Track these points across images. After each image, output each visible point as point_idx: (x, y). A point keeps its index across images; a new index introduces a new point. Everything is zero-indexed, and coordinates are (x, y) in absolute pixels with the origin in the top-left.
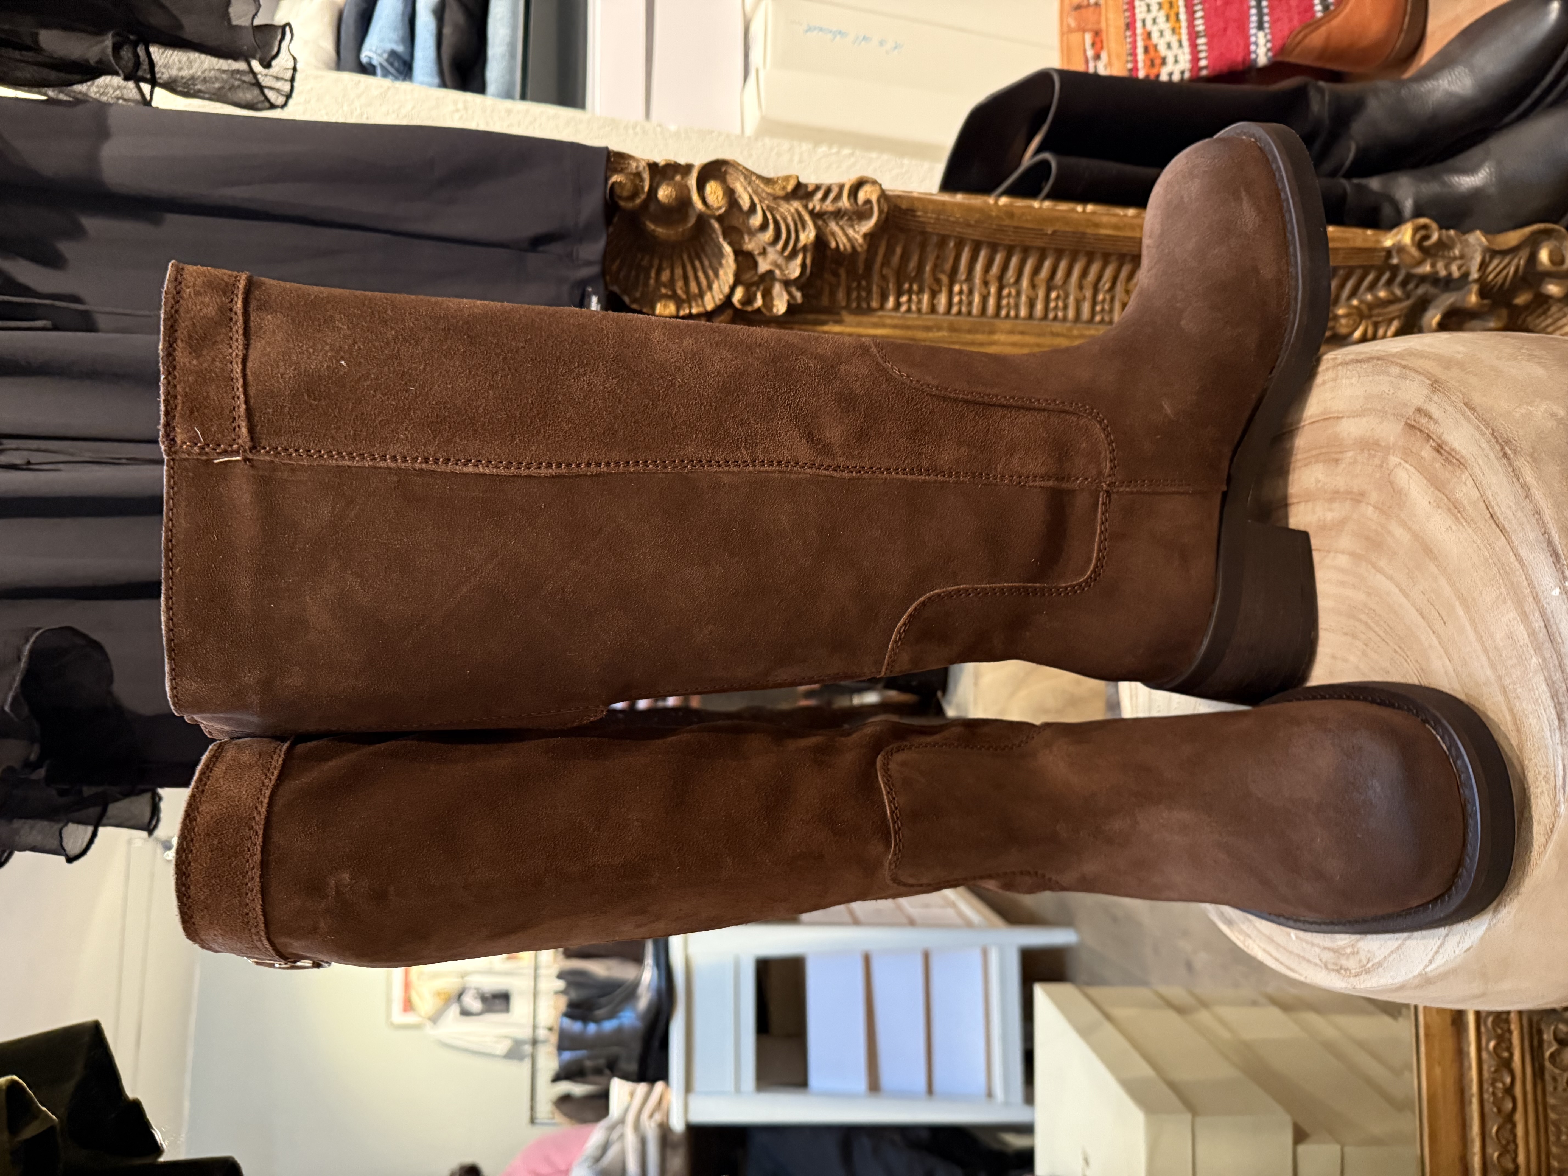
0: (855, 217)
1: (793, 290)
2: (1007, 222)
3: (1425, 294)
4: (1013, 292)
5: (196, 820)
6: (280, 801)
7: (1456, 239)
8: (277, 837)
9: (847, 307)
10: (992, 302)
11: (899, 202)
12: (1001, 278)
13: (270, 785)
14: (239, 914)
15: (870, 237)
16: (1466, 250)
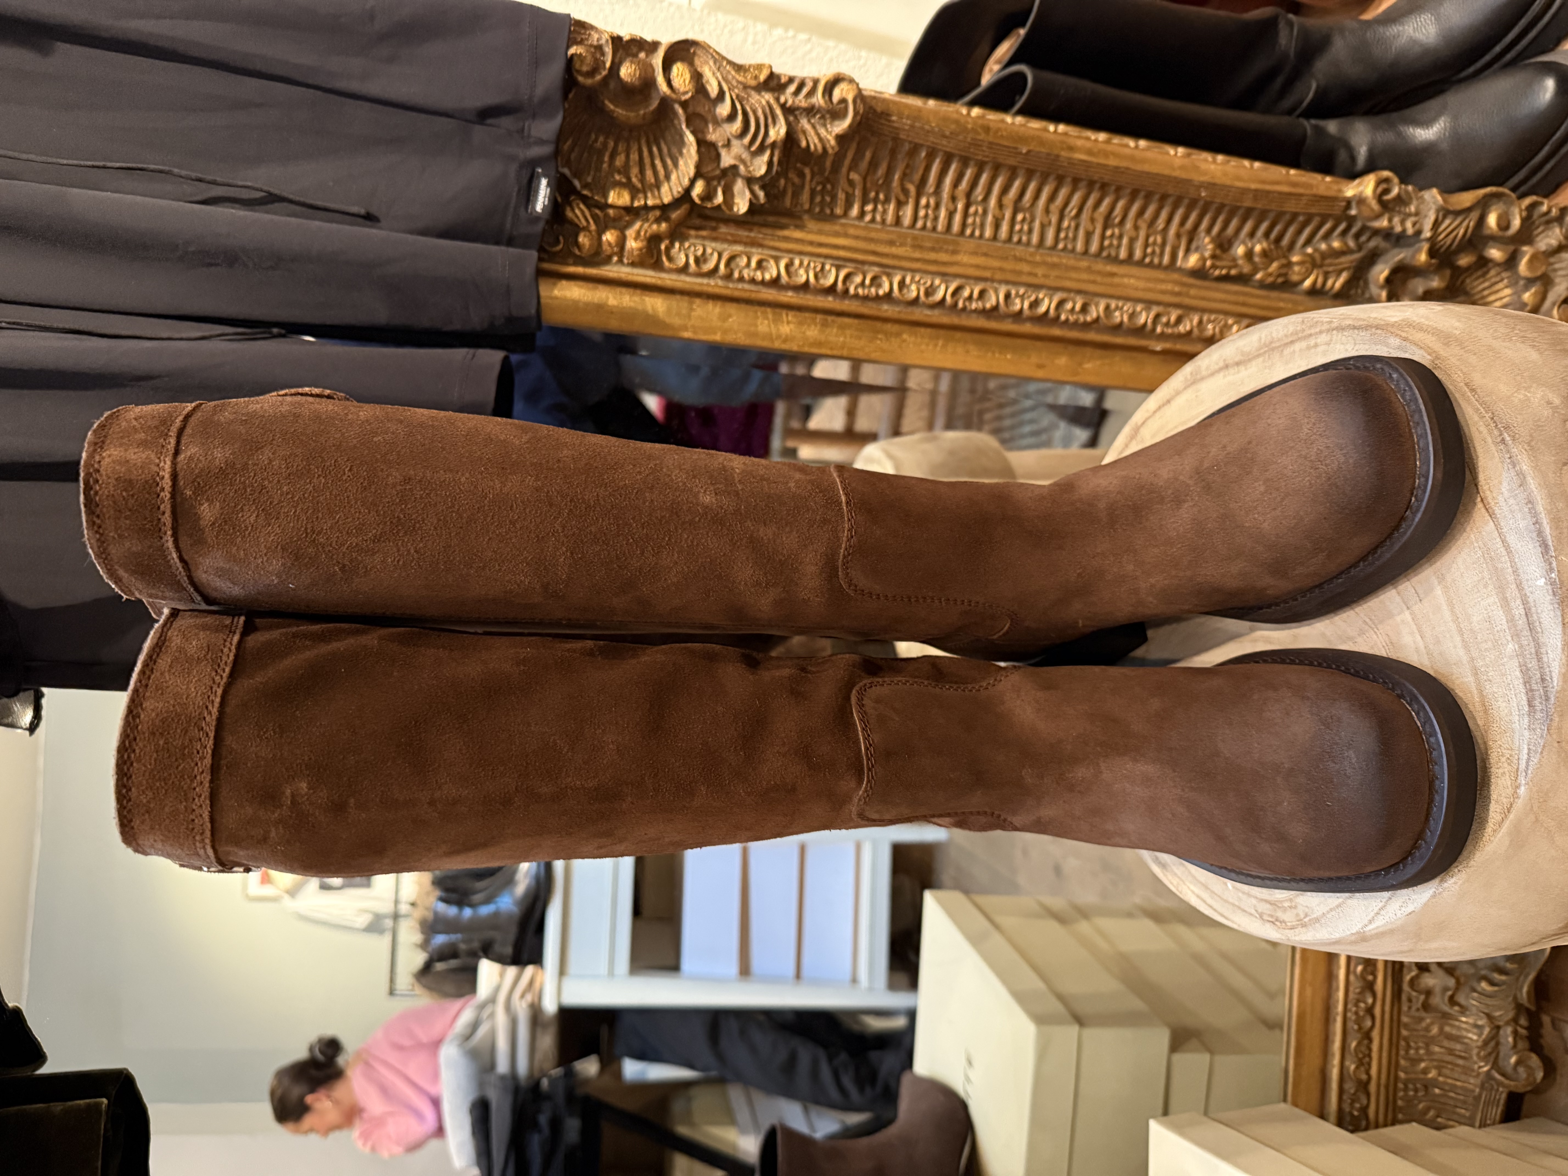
0: (828, 116)
1: (756, 188)
2: (982, 136)
3: (1376, 248)
4: (980, 210)
5: (139, 717)
6: (233, 702)
7: (1413, 195)
8: (229, 740)
9: (809, 211)
10: (958, 218)
11: (873, 103)
12: (969, 194)
13: (222, 683)
14: (184, 820)
15: (841, 139)
16: (1422, 206)
